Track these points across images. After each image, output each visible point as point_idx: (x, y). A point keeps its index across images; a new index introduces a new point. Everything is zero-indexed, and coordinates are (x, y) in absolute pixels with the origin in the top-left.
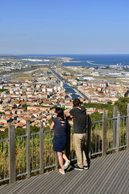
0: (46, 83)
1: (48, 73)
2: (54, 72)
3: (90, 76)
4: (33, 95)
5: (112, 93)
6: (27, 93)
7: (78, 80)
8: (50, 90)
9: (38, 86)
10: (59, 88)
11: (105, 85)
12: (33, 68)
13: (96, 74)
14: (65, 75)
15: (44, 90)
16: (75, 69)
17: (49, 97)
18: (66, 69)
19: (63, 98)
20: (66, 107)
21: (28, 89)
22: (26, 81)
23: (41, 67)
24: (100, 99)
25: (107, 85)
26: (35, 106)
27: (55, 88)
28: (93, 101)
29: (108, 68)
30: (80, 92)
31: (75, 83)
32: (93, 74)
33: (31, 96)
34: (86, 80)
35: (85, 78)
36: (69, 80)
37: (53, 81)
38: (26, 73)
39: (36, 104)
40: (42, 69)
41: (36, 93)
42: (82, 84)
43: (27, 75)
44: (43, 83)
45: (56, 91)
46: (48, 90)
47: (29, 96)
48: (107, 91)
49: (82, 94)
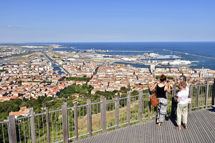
0: (39, 63)
1: (41, 56)
2: (46, 55)
3: (72, 58)
4: (28, 73)
5: (87, 69)
6: (23, 72)
7: (63, 61)
8: (42, 69)
9: (32, 67)
10: (48, 67)
11: (82, 64)
12: (30, 52)
13: (77, 56)
14: (54, 57)
15: (36, 69)
16: (62, 52)
17: (40, 74)
18: (55, 53)
19: (51, 74)
20: (53, 81)
21: (24, 69)
22: (23, 63)
23: (37, 52)
24: (78, 74)
25: (84, 64)
26: (29, 81)
27: (45, 67)
28: (73, 76)
29: (85, 52)
30: (65, 70)
31: (61, 63)
32: (75, 56)
33: (26, 74)
34: (69, 61)
35: (68, 59)
36: (57, 61)
37: (45, 62)
38: (24, 56)
39: (29, 80)
40: (36, 53)
41: (30, 72)
42: (66, 64)
43: (24, 58)
44: (36, 64)
45: (46, 70)
46: (40, 69)
47: (24, 74)
48: (84, 68)
49: (66, 71)
